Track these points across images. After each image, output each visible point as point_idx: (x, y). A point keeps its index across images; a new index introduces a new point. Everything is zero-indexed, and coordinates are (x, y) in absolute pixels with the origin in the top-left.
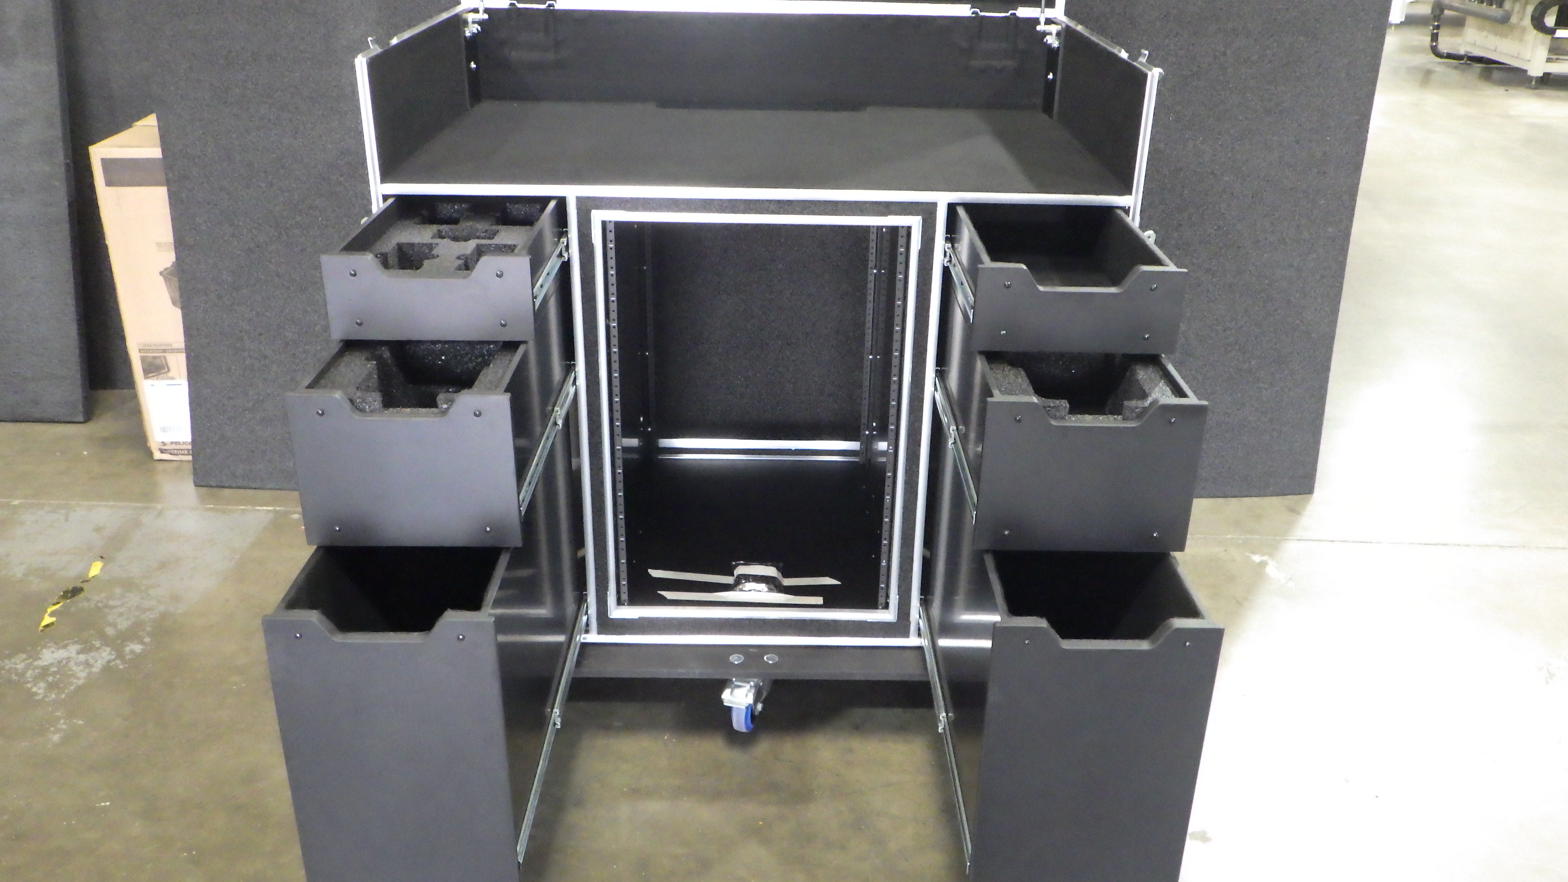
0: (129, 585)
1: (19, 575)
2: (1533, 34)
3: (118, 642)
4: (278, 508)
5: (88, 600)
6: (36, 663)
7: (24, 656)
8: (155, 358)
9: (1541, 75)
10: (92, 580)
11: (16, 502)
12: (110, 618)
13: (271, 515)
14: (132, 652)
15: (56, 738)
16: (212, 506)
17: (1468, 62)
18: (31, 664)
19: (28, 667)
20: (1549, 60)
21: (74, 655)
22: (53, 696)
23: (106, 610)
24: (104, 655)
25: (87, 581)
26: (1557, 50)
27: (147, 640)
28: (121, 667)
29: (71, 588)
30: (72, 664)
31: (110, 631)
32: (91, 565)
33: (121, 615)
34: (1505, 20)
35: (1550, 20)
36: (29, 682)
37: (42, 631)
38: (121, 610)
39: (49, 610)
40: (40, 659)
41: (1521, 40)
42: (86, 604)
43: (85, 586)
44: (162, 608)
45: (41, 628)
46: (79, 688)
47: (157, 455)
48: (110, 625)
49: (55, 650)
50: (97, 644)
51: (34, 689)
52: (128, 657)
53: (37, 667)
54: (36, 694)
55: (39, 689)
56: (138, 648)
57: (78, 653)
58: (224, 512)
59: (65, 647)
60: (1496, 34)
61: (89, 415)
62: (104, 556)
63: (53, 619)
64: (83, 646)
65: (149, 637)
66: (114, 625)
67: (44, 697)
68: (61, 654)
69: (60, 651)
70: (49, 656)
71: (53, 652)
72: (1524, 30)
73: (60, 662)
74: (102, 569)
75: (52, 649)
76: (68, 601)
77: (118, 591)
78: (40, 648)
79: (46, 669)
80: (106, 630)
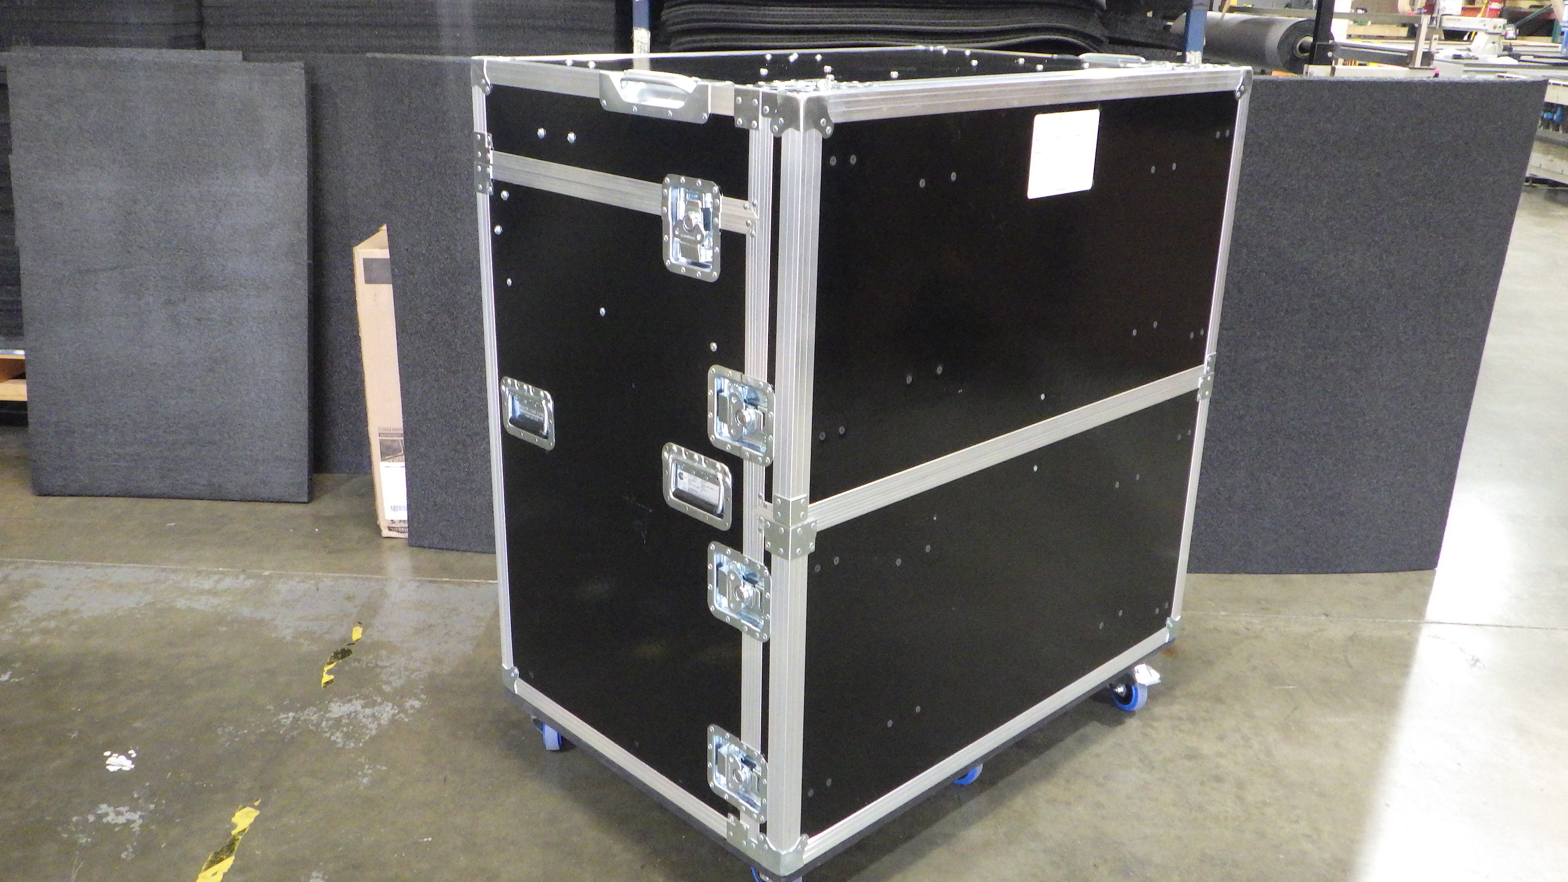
0: (391, 648)
1: (289, 638)
3: (397, 698)
5: (359, 661)
6: (327, 715)
7: (315, 709)
8: (392, 441)
10: (356, 643)
11: (267, 573)
12: (384, 677)
14: (412, 707)
15: (365, 780)
16: (447, 579)
18: (323, 716)
19: (321, 719)
21: (359, 708)
22: (352, 745)
23: (378, 670)
24: (388, 709)
25: (353, 644)
27: (423, 696)
28: (406, 720)
29: (339, 650)
30: (361, 716)
31: (387, 688)
32: (352, 630)
33: (392, 674)
36: (325, 732)
37: (324, 687)
38: (392, 670)
39: (326, 669)
40: (330, 711)
42: (357, 664)
43: (352, 648)
44: (428, 669)
45: (322, 685)
46: (373, 739)
47: (385, 533)
48: (386, 683)
49: (342, 705)
50: (379, 700)
51: (333, 738)
52: (410, 711)
53: (330, 719)
54: (335, 742)
55: (338, 737)
56: (416, 703)
57: (363, 707)
58: (460, 585)
59: (350, 701)
61: (312, 497)
62: (361, 622)
63: (332, 677)
64: (366, 701)
65: (424, 694)
66: (389, 683)
67: (344, 746)
68: (347, 708)
69: (347, 705)
70: (337, 709)
71: (340, 706)
73: (349, 715)
74: (362, 634)
75: (339, 703)
76: (340, 661)
77: (383, 653)
78: (327, 702)
79: (338, 721)
80: (384, 687)
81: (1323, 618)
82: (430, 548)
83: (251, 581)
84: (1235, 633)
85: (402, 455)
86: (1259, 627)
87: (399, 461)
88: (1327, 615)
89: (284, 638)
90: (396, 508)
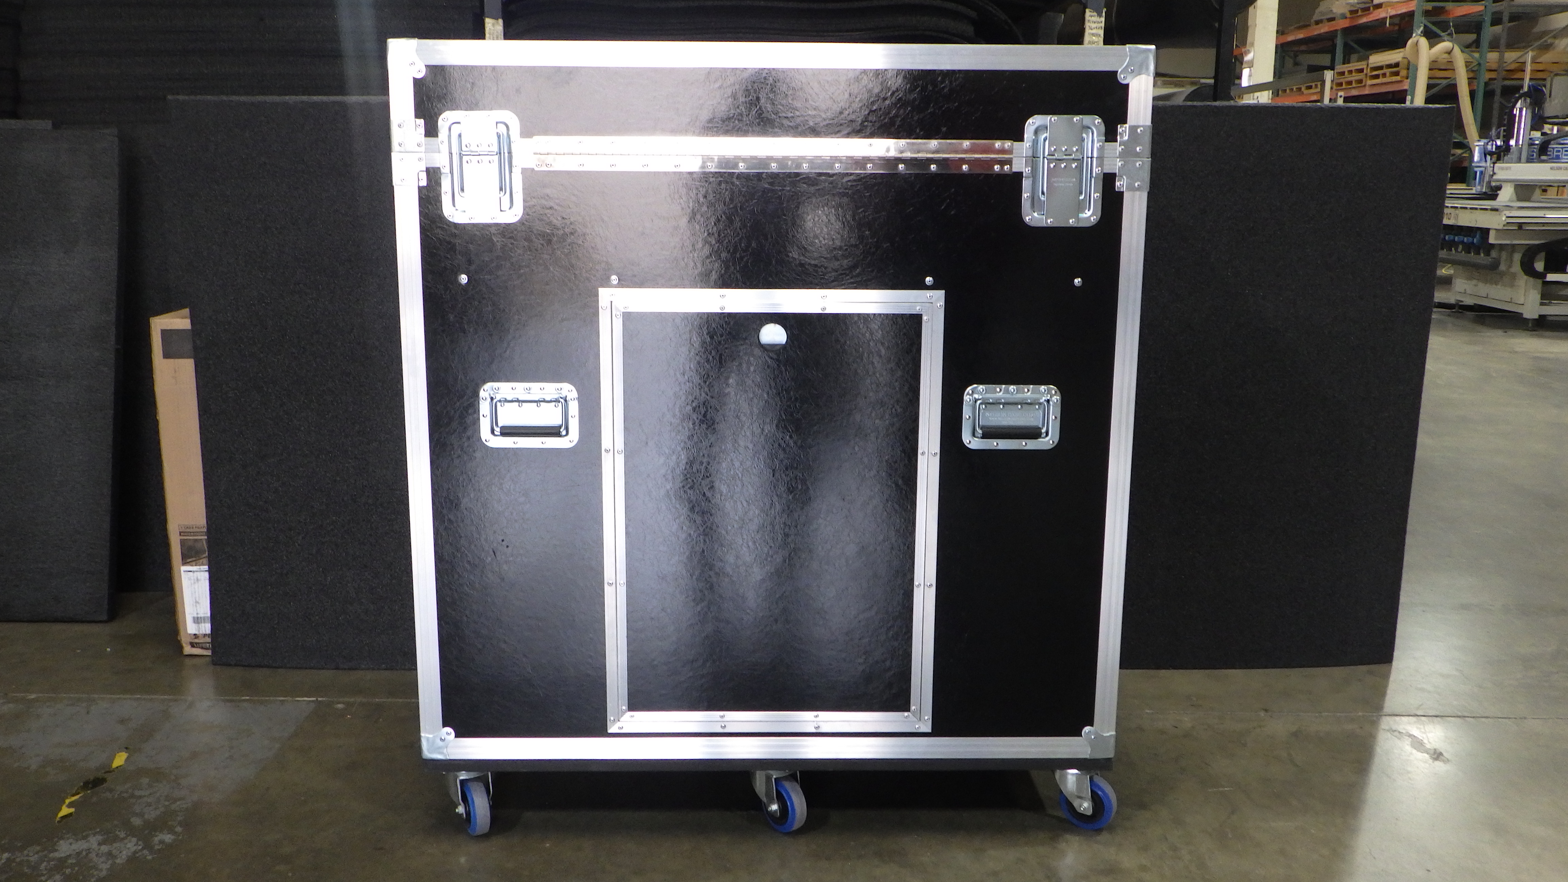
0: (157, 775)
1: (34, 767)
2: (1523, 280)
3: (146, 832)
4: (319, 699)
5: (111, 790)
6: (52, 855)
7: (38, 848)
8: (196, 540)
9: (1536, 317)
10: (115, 770)
11: (33, 696)
12: (137, 809)
13: (313, 705)
14: (162, 842)
16: (248, 698)
17: (1460, 311)
18: (45, 856)
19: (42, 861)
20: (1542, 304)
21: (95, 846)
23: (132, 800)
24: (130, 845)
25: (110, 772)
26: (1549, 293)
27: (179, 829)
28: (149, 857)
29: (92, 778)
30: (93, 855)
31: (137, 821)
32: (114, 756)
33: (149, 804)
34: (1494, 266)
35: (1539, 266)
36: (43, 875)
37: (59, 822)
38: (150, 800)
39: (67, 801)
40: (56, 850)
41: (1512, 286)
42: (108, 795)
43: (109, 777)
44: (195, 797)
45: (58, 819)
46: (101, 880)
47: (188, 650)
48: (137, 815)
49: (74, 842)
50: (122, 834)
52: (157, 847)
53: (53, 859)
56: (168, 838)
57: (100, 844)
58: (261, 703)
59: (85, 838)
60: (1486, 281)
61: (113, 615)
62: (129, 747)
63: (72, 810)
64: (105, 836)
65: (181, 826)
66: (141, 815)
68: (79, 846)
69: (80, 842)
70: (66, 848)
71: (71, 844)
72: (1514, 276)
73: (79, 854)
74: (126, 760)
75: (71, 840)
76: (89, 792)
77: (145, 781)
78: (56, 839)
79: (62, 862)
80: (132, 820)
81: (1262, 714)
82: (236, 665)
83: (11, 705)
84: (1162, 732)
85: (206, 557)
86: (1189, 725)
87: (203, 564)
88: (1266, 710)
89: (28, 768)
90: (199, 621)
